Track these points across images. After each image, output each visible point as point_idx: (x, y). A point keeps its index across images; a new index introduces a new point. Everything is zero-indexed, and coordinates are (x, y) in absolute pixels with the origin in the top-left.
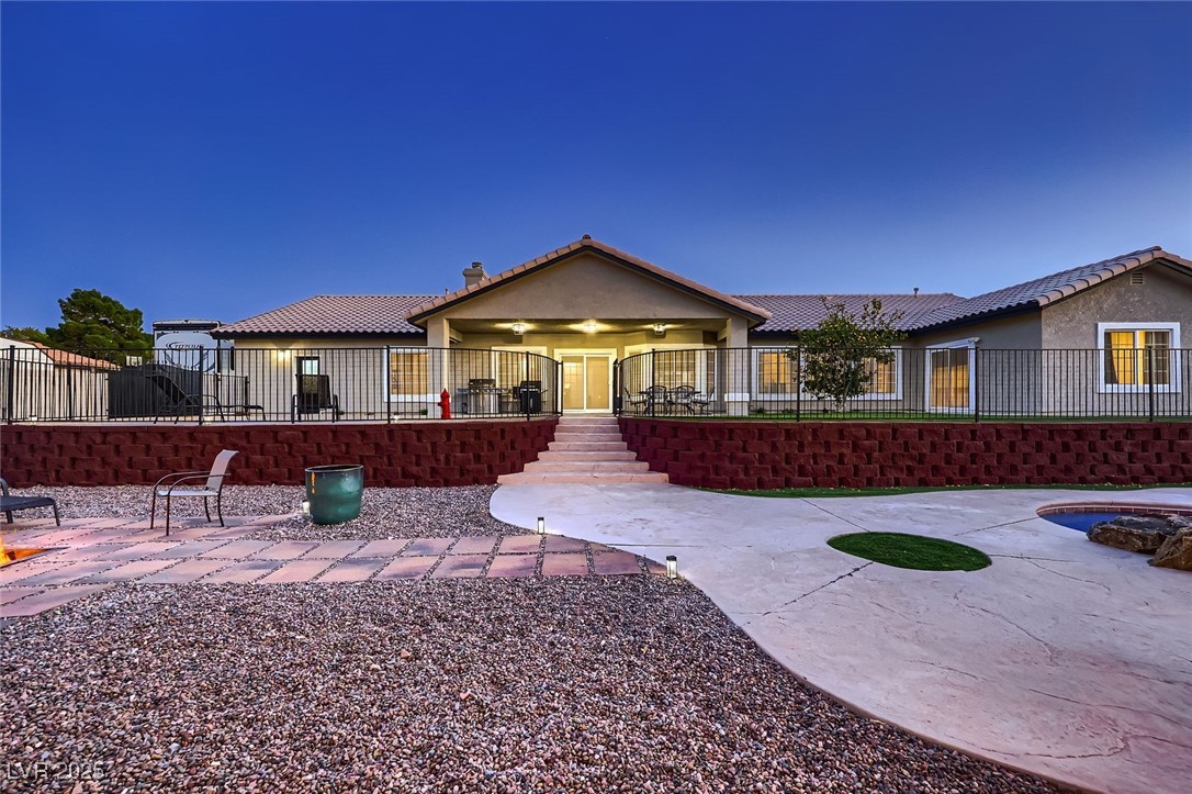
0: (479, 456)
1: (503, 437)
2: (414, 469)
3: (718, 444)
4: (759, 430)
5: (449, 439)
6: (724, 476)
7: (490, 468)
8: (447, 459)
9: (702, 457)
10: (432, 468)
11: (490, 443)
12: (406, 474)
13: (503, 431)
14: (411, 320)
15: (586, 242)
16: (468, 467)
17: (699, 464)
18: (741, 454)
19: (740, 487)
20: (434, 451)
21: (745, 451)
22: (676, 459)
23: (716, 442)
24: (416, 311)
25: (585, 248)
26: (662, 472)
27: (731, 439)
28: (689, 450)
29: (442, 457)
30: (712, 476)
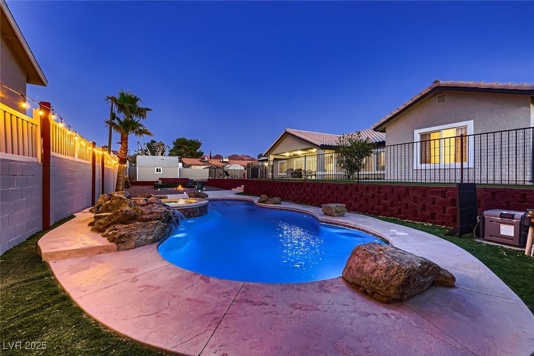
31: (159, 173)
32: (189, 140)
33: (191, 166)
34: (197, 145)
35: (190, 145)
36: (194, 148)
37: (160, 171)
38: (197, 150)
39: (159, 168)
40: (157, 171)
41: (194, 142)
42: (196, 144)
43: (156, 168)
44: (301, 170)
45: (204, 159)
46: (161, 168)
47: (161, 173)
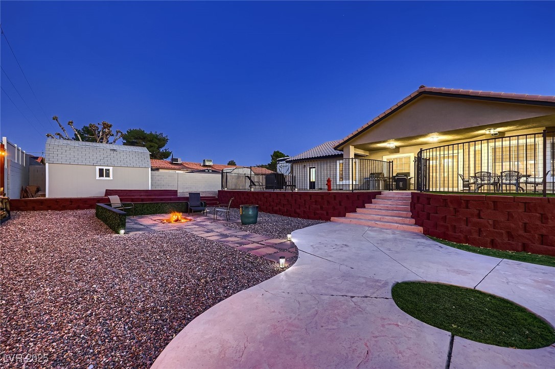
0: (322, 207)
1: (335, 199)
2: (298, 211)
3: (456, 211)
4: (494, 202)
5: (311, 199)
6: (460, 234)
7: (327, 214)
8: (309, 208)
9: (444, 218)
10: (304, 211)
11: (328, 202)
12: (295, 212)
13: (335, 196)
14: (336, 148)
15: (422, 90)
16: (317, 212)
17: (442, 223)
18: (475, 220)
19: (473, 244)
20: (305, 204)
21: (479, 216)
22: (428, 219)
23: (455, 209)
24: (337, 144)
25: (420, 94)
26: (420, 226)
27: (467, 207)
28: (437, 213)
29: (307, 206)
30: (450, 233)
31: (104, 178)
32: (148, 133)
33: (158, 169)
34: (162, 142)
35: (151, 141)
36: (157, 145)
37: (108, 175)
38: (161, 150)
39: (105, 168)
40: (101, 175)
41: (156, 137)
42: (159, 140)
43: (98, 168)
44: (408, 174)
45: (177, 160)
46: (111, 169)
47: (111, 177)
